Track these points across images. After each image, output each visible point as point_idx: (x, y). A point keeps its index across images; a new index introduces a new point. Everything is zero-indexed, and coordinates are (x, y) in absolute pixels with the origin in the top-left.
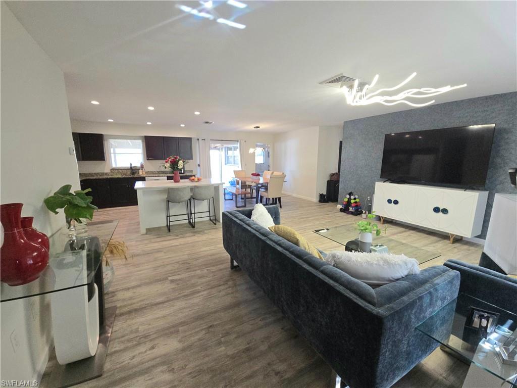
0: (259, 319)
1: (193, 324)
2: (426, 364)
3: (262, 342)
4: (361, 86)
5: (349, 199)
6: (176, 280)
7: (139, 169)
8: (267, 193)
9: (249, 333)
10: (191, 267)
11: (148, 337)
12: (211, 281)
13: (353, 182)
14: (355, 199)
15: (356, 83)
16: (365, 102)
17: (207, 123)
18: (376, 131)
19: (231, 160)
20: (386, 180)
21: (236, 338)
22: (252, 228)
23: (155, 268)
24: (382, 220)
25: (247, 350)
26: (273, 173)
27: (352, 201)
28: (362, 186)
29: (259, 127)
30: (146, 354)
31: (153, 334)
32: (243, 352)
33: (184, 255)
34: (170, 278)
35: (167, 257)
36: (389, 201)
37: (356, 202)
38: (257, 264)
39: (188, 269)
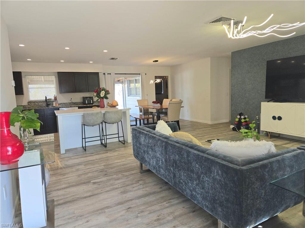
0: (166, 202)
1: (115, 207)
2: (290, 223)
3: (169, 215)
4: (236, 23)
5: (240, 119)
6: (97, 182)
7: (53, 102)
8: (167, 117)
9: (158, 211)
10: (108, 173)
11: (83, 216)
12: (125, 182)
13: (243, 104)
14: (245, 118)
15: (232, 22)
16: (243, 36)
17: (113, 59)
18: (259, 59)
19: (133, 92)
20: (270, 99)
21: (148, 214)
22: (157, 135)
23: (79, 176)
24: (269, 135)
25: (158, 220)
26: (171, 100)
27: (243, 121)
28: (251, 107)
29: (157, 61)
30: (83, 225)
31: (86, 214)
32: (155, 221)
33: (101, 166)
34: (92, 181)
35: (87, 168)
36: (274, 118)
37: (246, 122)
38: (162, 161)
39: (106, 175)
